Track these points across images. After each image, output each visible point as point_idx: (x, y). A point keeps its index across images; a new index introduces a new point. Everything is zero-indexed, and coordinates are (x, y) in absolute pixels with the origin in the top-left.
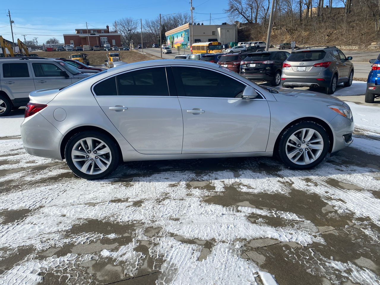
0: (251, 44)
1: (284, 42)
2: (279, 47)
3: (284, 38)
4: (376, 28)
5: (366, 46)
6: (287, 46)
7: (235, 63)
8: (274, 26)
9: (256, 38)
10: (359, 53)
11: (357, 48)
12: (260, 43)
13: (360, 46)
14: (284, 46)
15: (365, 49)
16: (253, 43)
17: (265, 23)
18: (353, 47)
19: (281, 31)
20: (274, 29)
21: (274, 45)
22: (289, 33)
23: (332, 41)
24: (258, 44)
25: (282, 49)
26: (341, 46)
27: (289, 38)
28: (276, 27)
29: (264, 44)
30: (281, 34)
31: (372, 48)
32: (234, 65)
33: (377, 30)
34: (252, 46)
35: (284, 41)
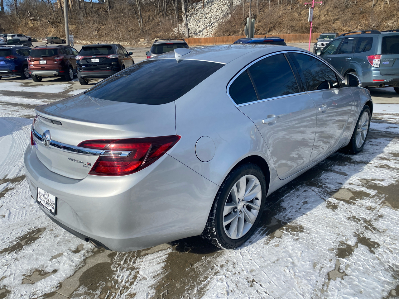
0: (6, 36)
1: (50, 36)
2: (46, 42)
3: (48, 31)
4: (140, 25)
5: (136, 42)
6: (56, 40)
7: (56, 58)
8: (31, 16)
9: (9, 29)
10: (133, 48)
11: (129, 44)
12: (18, 35)
13: (131, 42)
14: (52, 40)
15: (136, 45)
16: (9, 36)
17: (17, 12)
18: (125, 43)
19: (42, 23)
20: (32, 19)
21: (37, 38)
22: (52, 25)
23: (103, 37)
24: (16, 37)
25: (51, 44)
26: (113, 42)
27: (54, 32)
28: (33, 18)
29: (24, 37)
30: (42, 26)
31: (142, 44)
32: (55, 60)
33: (141, 27)
34: (8, 39)
35: (49, 34)
